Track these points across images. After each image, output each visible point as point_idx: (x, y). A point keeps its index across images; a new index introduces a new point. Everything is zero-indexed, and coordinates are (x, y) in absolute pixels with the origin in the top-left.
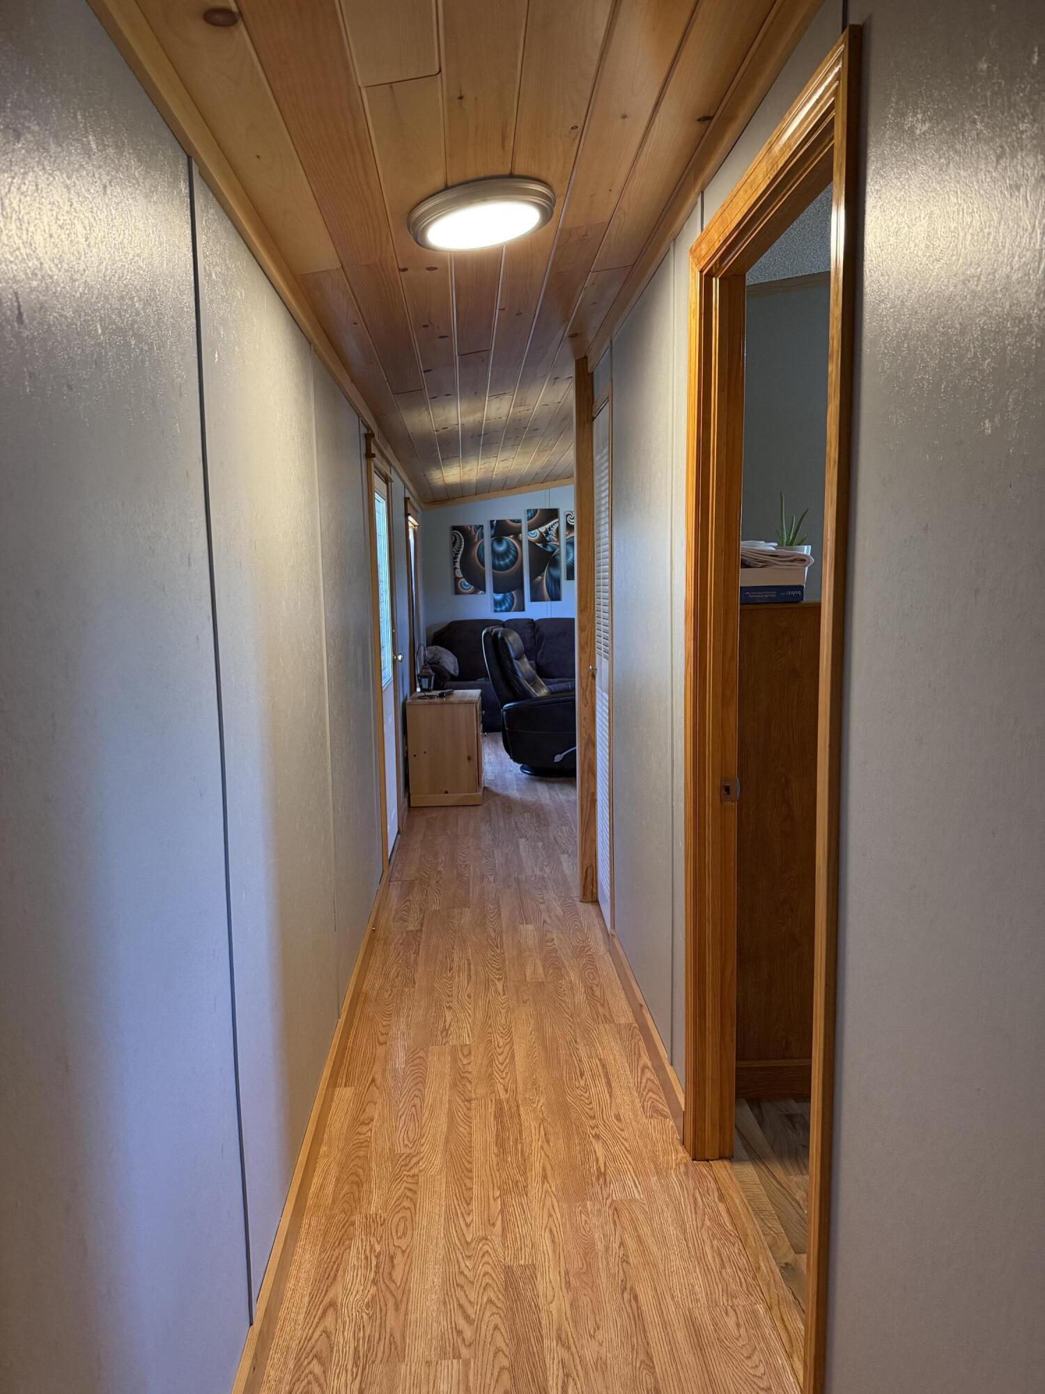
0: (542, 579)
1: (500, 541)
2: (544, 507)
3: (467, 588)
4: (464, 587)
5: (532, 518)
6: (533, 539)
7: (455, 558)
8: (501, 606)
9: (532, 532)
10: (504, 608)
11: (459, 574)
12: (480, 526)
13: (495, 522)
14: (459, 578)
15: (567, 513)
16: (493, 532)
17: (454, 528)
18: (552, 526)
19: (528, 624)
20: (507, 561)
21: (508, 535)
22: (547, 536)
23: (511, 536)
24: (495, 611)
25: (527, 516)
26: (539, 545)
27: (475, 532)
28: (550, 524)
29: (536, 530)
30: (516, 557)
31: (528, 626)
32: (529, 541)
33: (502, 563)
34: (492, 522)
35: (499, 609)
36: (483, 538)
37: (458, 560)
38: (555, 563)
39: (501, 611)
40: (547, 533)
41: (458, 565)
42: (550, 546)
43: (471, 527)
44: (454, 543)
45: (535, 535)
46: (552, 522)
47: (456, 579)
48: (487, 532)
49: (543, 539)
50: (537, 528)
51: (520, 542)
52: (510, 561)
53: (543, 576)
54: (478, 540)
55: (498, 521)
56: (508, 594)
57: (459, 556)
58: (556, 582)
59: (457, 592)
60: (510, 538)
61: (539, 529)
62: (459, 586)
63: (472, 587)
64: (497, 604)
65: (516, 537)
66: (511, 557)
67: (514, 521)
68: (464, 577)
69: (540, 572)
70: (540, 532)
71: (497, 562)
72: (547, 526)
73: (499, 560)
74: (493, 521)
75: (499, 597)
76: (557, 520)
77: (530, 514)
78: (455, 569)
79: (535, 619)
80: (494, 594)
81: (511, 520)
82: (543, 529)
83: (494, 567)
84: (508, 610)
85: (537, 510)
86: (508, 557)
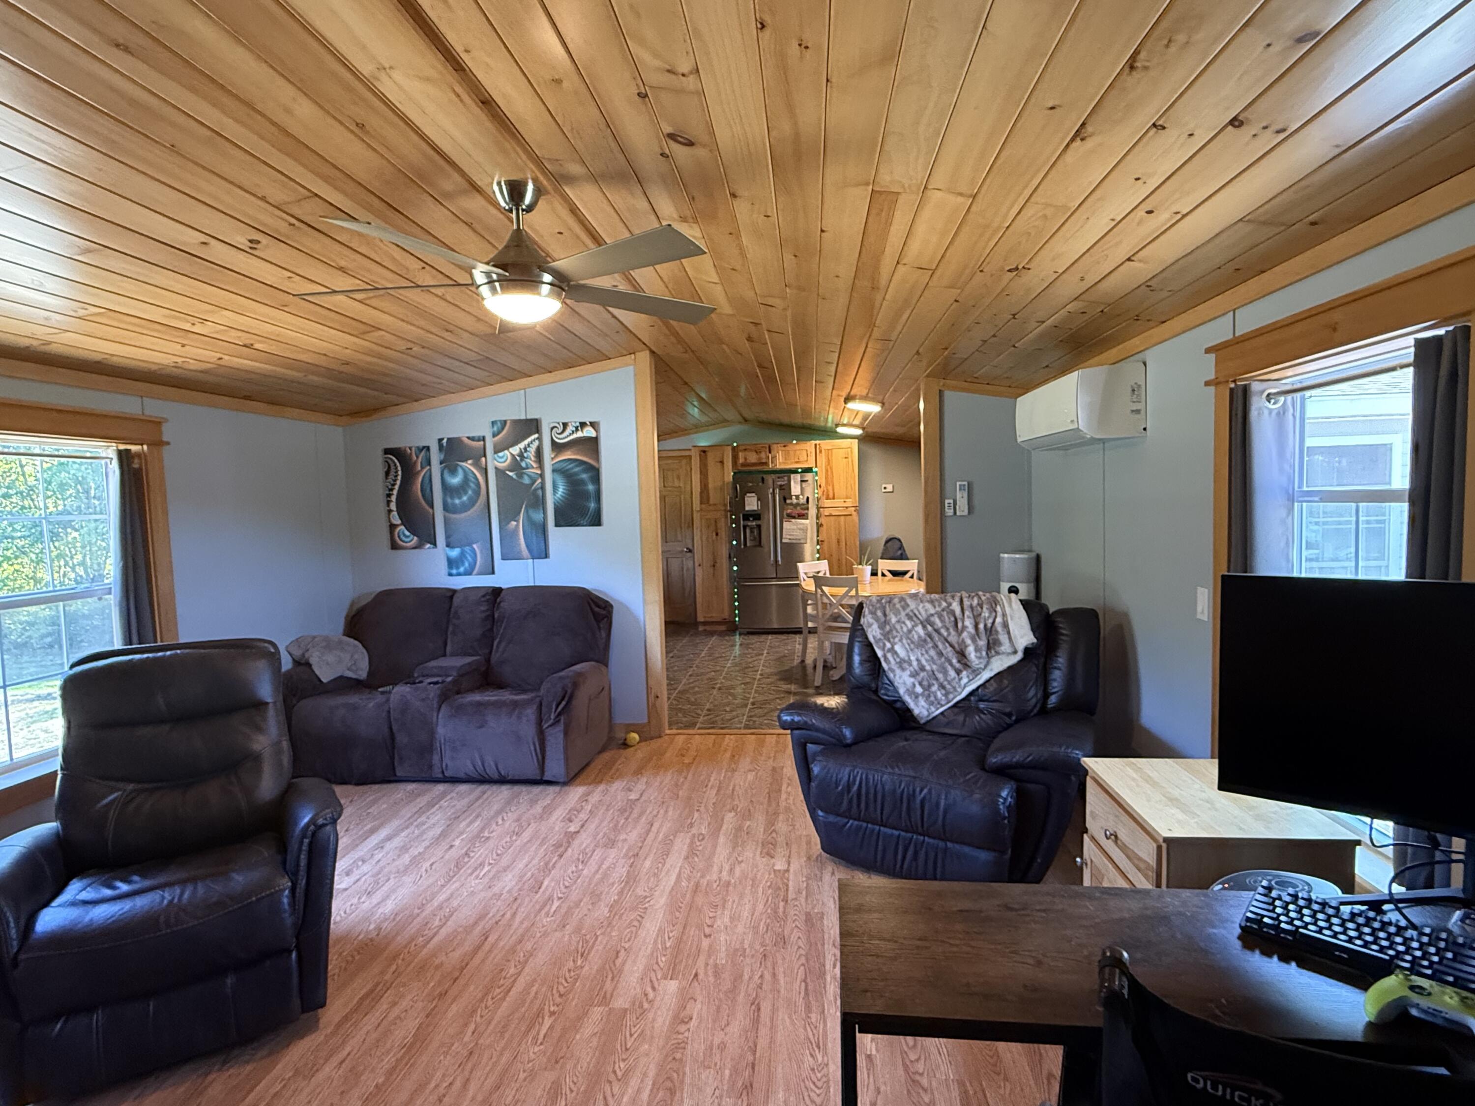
0: (517, 526)
1: (453, 471)
2: (517, 418)
3: (406, 540)
4: (404, 539)
5: (499, 433)
6: (501, 466)
7: (389, 496)
8: (458, 568)
9: (501, 454)
10: (462, 570)
11: (396, 520)
12: (424, 447)
13: (445, 440)
14: (397, 526)
15: (552, 425)
16: (442, 457)
17: (387, 451)
18: (529, 445)
19: (484, 596)
20: (465, 498)
21: (465, 460)
22: (522, 460)
23: (470, 462)
24: (450, 575)
25: (491, 430)
26: (510, 474)
27: (417, 457)
28: (526, 442)
29: (506, 452)
30: (477, 493)
31: (483, 599)
32: (496, 468)
33: (457, 501)
34: (440, 440)
35: (454, 571)
36: (429, 464)
37: (394, 498)
38: (539, 502)
39: (459, 574)
40: (521, 455)
41: (393, 506)
42: (528, 475)
43: (410, 448)
44: (387, 474)
45: (504, 459)
46: (530, 439)
47: (392, 527)
48: (436, 457)
49: (516, 466)
50: (507, 449)
51: (485, 472)
52: (470, 499)
53: (517, 521)
54: (422, 468)
55: (449, 439)
56: (467, 549)
57: (395, 492)
58: (543, 529)
59: (394, 546)
60: (468, 465)
61: (511, 450)
62: (397, 539)
63: (416, 538)
64: (451, 563)
65: (477, 464)
66: (470, 492)
67: (472, 439)
68: (403, 524)
69: (515, 518)
70: (511, 454)
71: (449, 500)
72: (522, 445)
73: (452, 498)
74: (443, 439)
75: (455, 553)
76: (536, 436)
77: (495, 429)
78: (390, 511)
79: (504, 586)
80: (447, 549)
81: (468, 438)
82: (515, 450)
83: (446, 508)
84: (468, 573)
85: (505, 422)
86: (466, 493)
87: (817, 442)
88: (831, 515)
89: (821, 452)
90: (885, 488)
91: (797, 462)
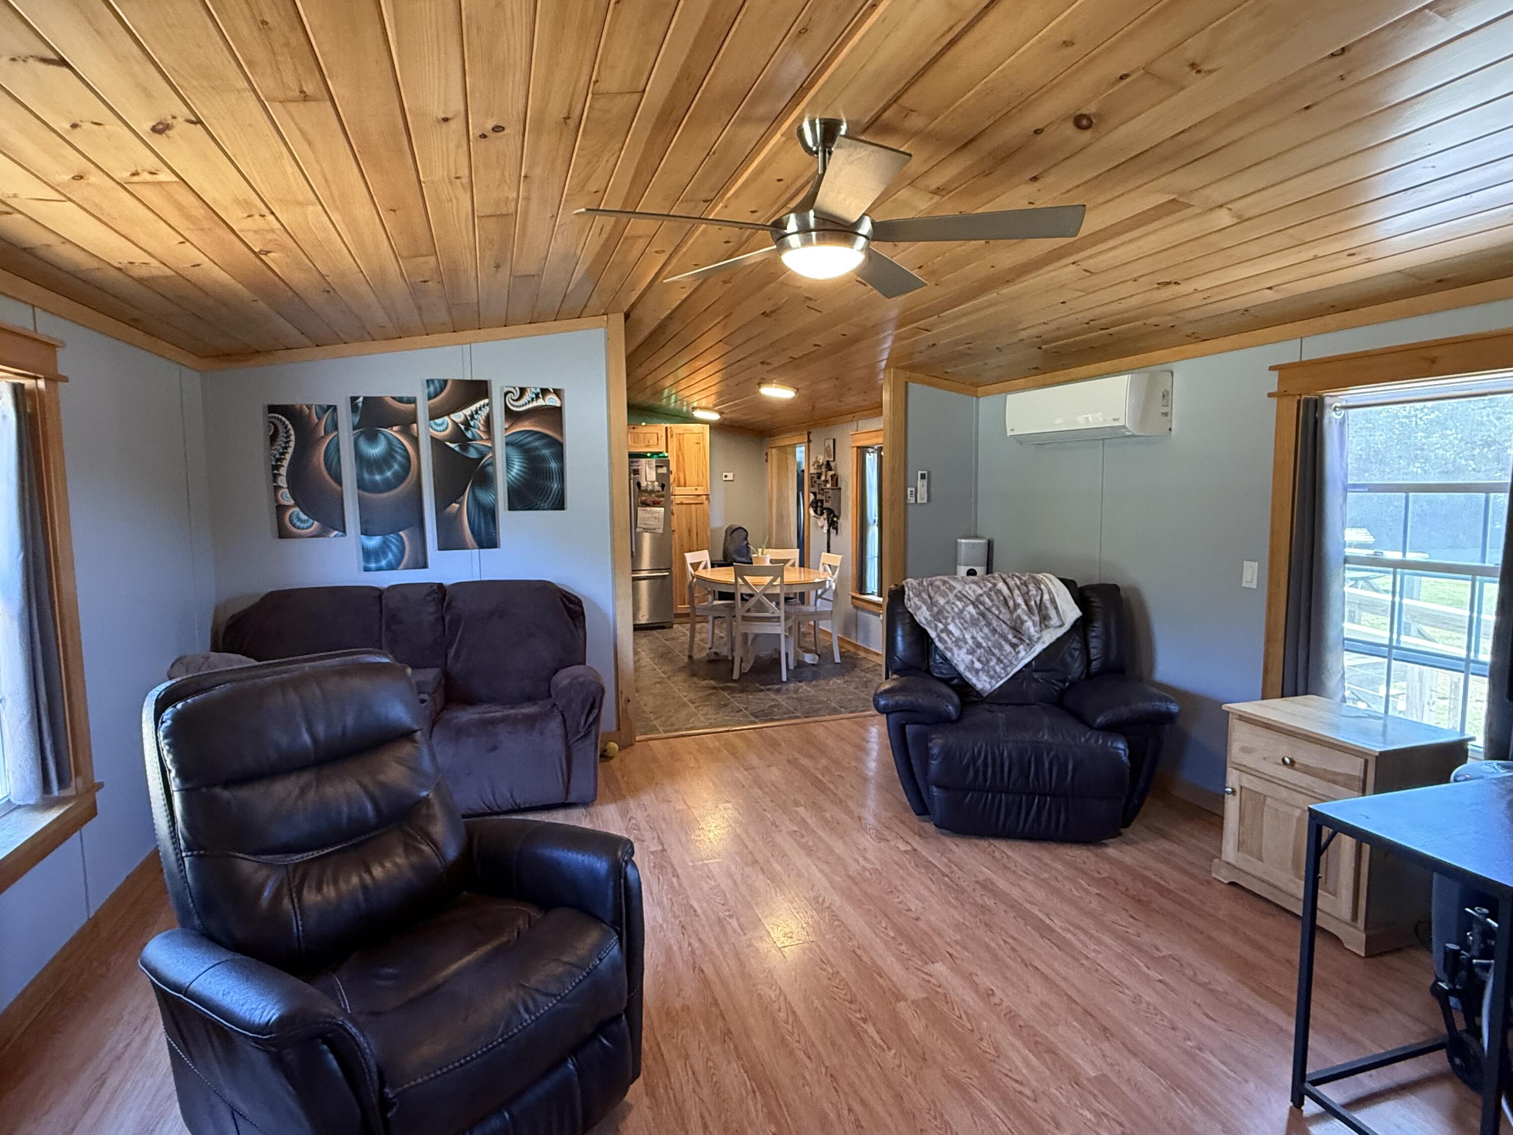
0: (460, 509)
1: (372, 438)
2: (461, 378)
3: (305, 525)
4: (298, 524)
5: (436, 395)
6: (439, 435)
7: (276, 467)
8: (378, 561)
9: (439, 421)
10: (383, 563)
11: (286, 498)
12: (329, 407)
13: (361, 399)
14: (288, 507)
15: (506, 390)
16: (357, 420)
17: (272, 409)
18: (477, 412)
19: (429, 595)
20: (389, 474)
21: (390, 426)
22: (467, 429)
23: (395, 428)
24: (367, 569)
25: (426, 391)
26: (452, 445)
27: (319, 418)
28: (473, 408)
29: (446, 418)
30: (406, 468)
31: (429, 598)
32: (432, 438)
33: (378, 477)
34: (354, 399)
35: (373, 565)
36: (336, 428)
37: (283, 471)
38: (485, 479)
39: (379, 569)
40: (467, 423)
41: (282, 481)
42: (476, 449)
43: (309, 407)
44: (273, 438)
45: (444, 426)
46: (478, 405)
47: (281, 509)
48: (346, 419)
49: (460, 435)
50: (448, 414)
51: (415, 440)
52: (395, 474)
53: (461, 504)
54: (326, 433)
55: (365, 398)
56: (392, 537)
57: (286, 463)
58: (490, 514)
59: (283, 533)
60: (394, 432)
61: (452, 416)
62: (289, 525)
63: (316, 523)
64: (368, 554)
65: (406, 430)
66: (396, 467)
67: (400, 400)
68: (297, 504)
69: (456, 496)
70: (453, 421)
71: (366, 476)
72: (467, 411)
73: (371, 473)
74: (358, 398)
75: (374, 542)
76: (486, 401)
77: (432, 389)
78: (277, 488)
79: (447, 582)
80: (363, 536)
81: (393, 398)
82: (459, 417)
83: (361, 485)
84: (391, 567)
85: (446, 382)
86: (390, 467)
87: (668, 425)
88: (682, 504)
89: (672, 436)
90: (726, 476)
91: (648, 446)
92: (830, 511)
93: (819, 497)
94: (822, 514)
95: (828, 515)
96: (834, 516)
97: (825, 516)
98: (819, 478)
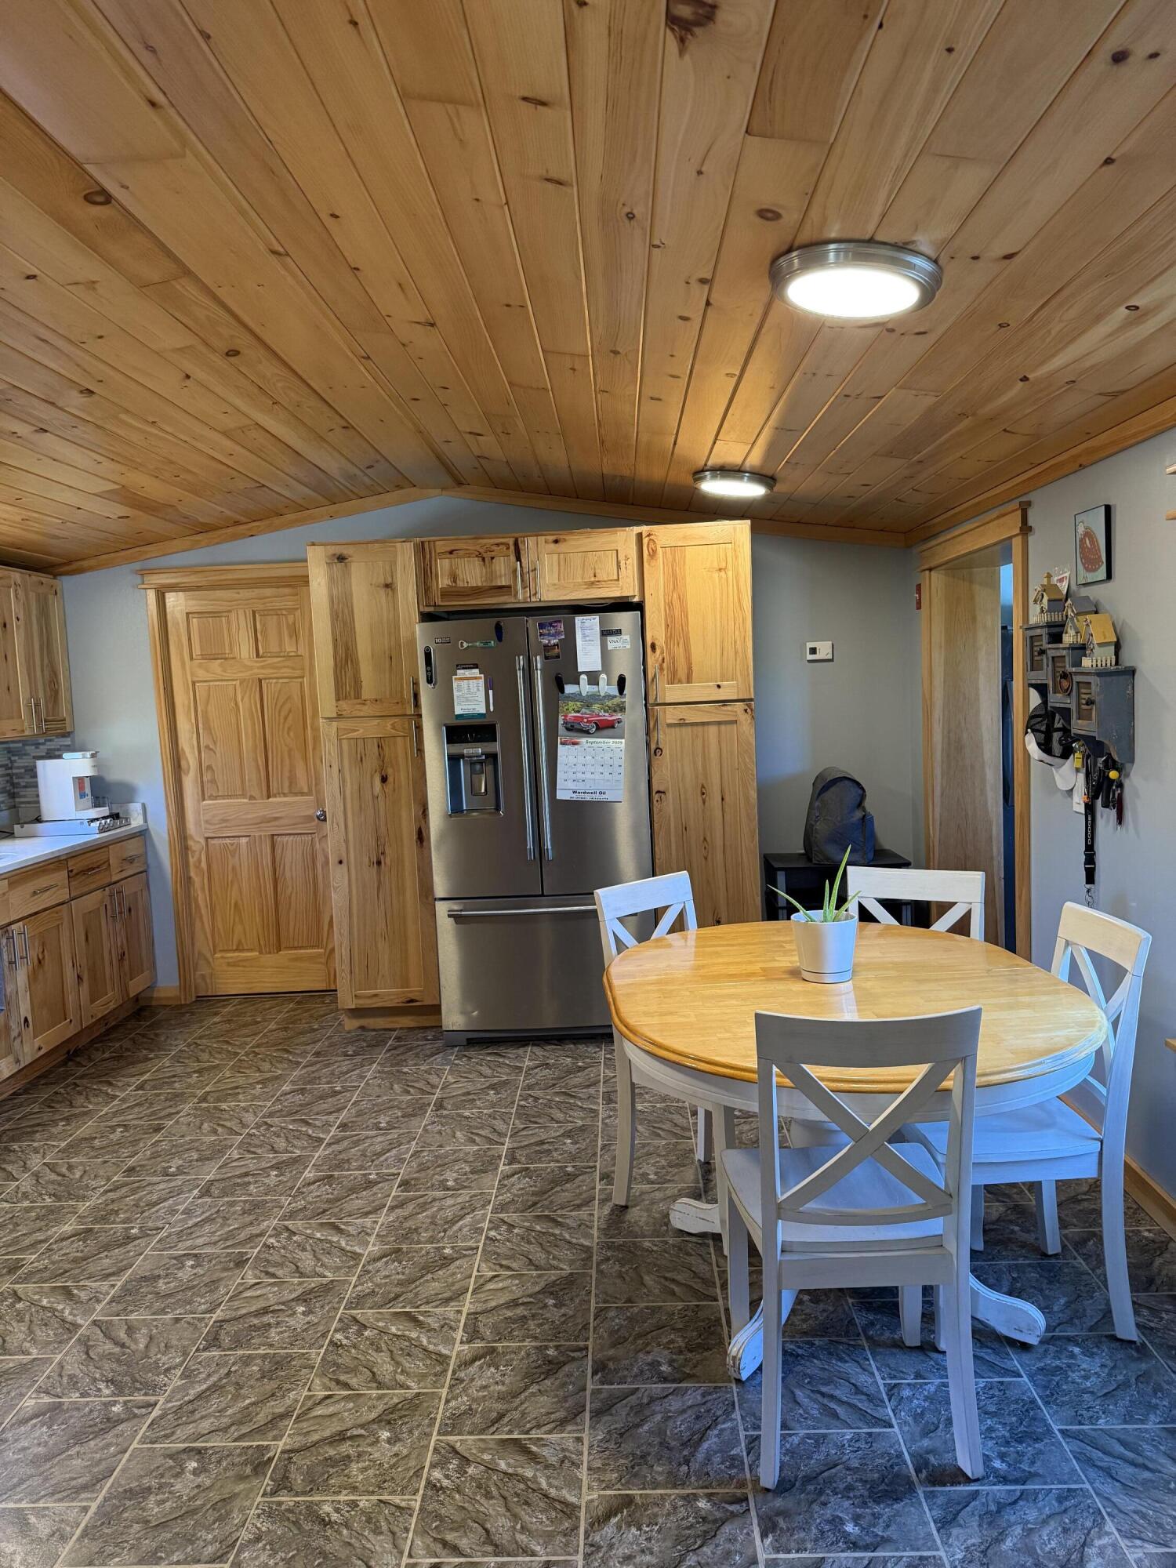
87: (644, 529)
88: (682, 724)
89: (653, 554)
90: (813, 651)
91: (590, 584)
92: (1095, 747)
93: (1056, 699)
94: (1066, 754)
95: (1086, 757)
96: (1111, 764)
97: (1076, 760)
98: (1056, 638)
